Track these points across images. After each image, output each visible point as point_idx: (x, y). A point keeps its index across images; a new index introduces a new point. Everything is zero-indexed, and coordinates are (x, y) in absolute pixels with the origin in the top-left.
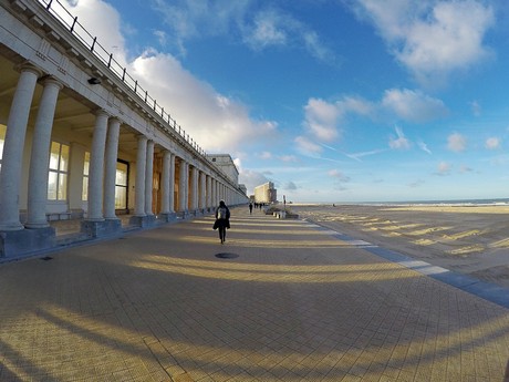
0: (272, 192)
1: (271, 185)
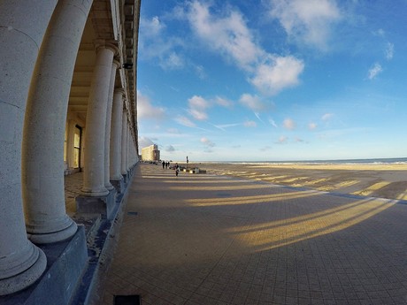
0: (156, 152)
1: (156, 147)
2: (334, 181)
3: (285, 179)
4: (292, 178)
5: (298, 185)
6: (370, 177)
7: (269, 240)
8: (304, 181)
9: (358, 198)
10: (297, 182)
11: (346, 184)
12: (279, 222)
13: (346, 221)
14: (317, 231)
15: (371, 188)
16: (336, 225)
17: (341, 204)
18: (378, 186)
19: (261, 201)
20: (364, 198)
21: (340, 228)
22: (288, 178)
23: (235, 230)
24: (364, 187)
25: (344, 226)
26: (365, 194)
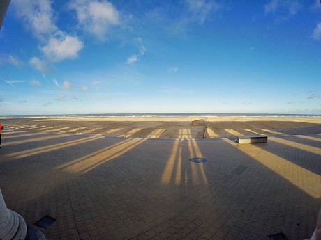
2: (105, 129)
3: (69, 129)
4: (74, 128)
5: (80, 134)
6: (128, 126)
7: (84, 168)
8: (84, 130)
9: (123, 139)
10: (79, 131)
11: (113, 130)
12: (83, 158)
13: (121, 151)
14: (107, 158)
15: (130, 132)
16: (116, 154)
17: (114, 143)
18: (134, 131)
19: (63, 147)
20: (127, 138)
21: (118, 155)
22: (72, 129)
23: (61, 167)
24: (126, 132)
25: (121, 154)
26: (127, 136)
